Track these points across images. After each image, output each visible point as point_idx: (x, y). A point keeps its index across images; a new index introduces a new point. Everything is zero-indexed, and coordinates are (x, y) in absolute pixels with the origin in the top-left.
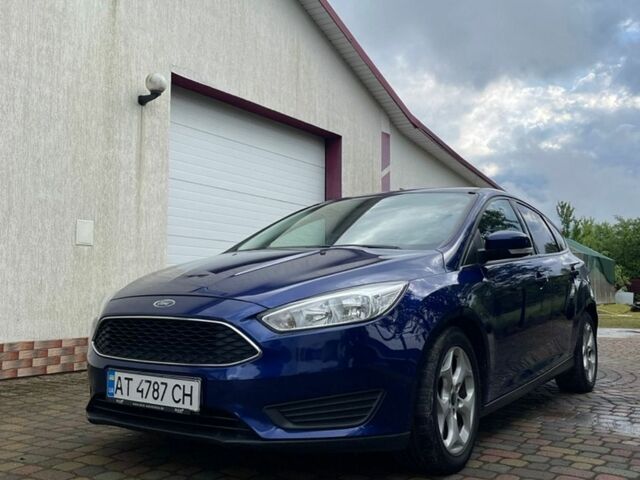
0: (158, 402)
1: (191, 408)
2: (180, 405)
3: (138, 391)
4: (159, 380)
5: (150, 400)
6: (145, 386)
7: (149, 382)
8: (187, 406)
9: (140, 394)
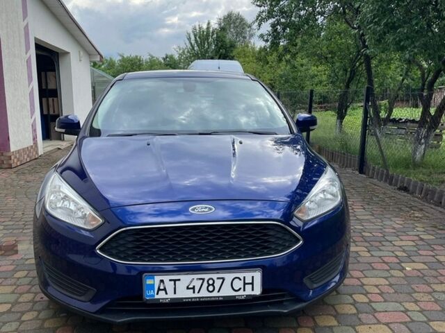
0: (215, 294)
1: (253, 293)
2: (241, 293)
3: (188, 288)
4: (215, 276)
5: (204, 293)
6: (197, 284)
7: (203, 280)
8: (249, 291)
9: (192, 290)
